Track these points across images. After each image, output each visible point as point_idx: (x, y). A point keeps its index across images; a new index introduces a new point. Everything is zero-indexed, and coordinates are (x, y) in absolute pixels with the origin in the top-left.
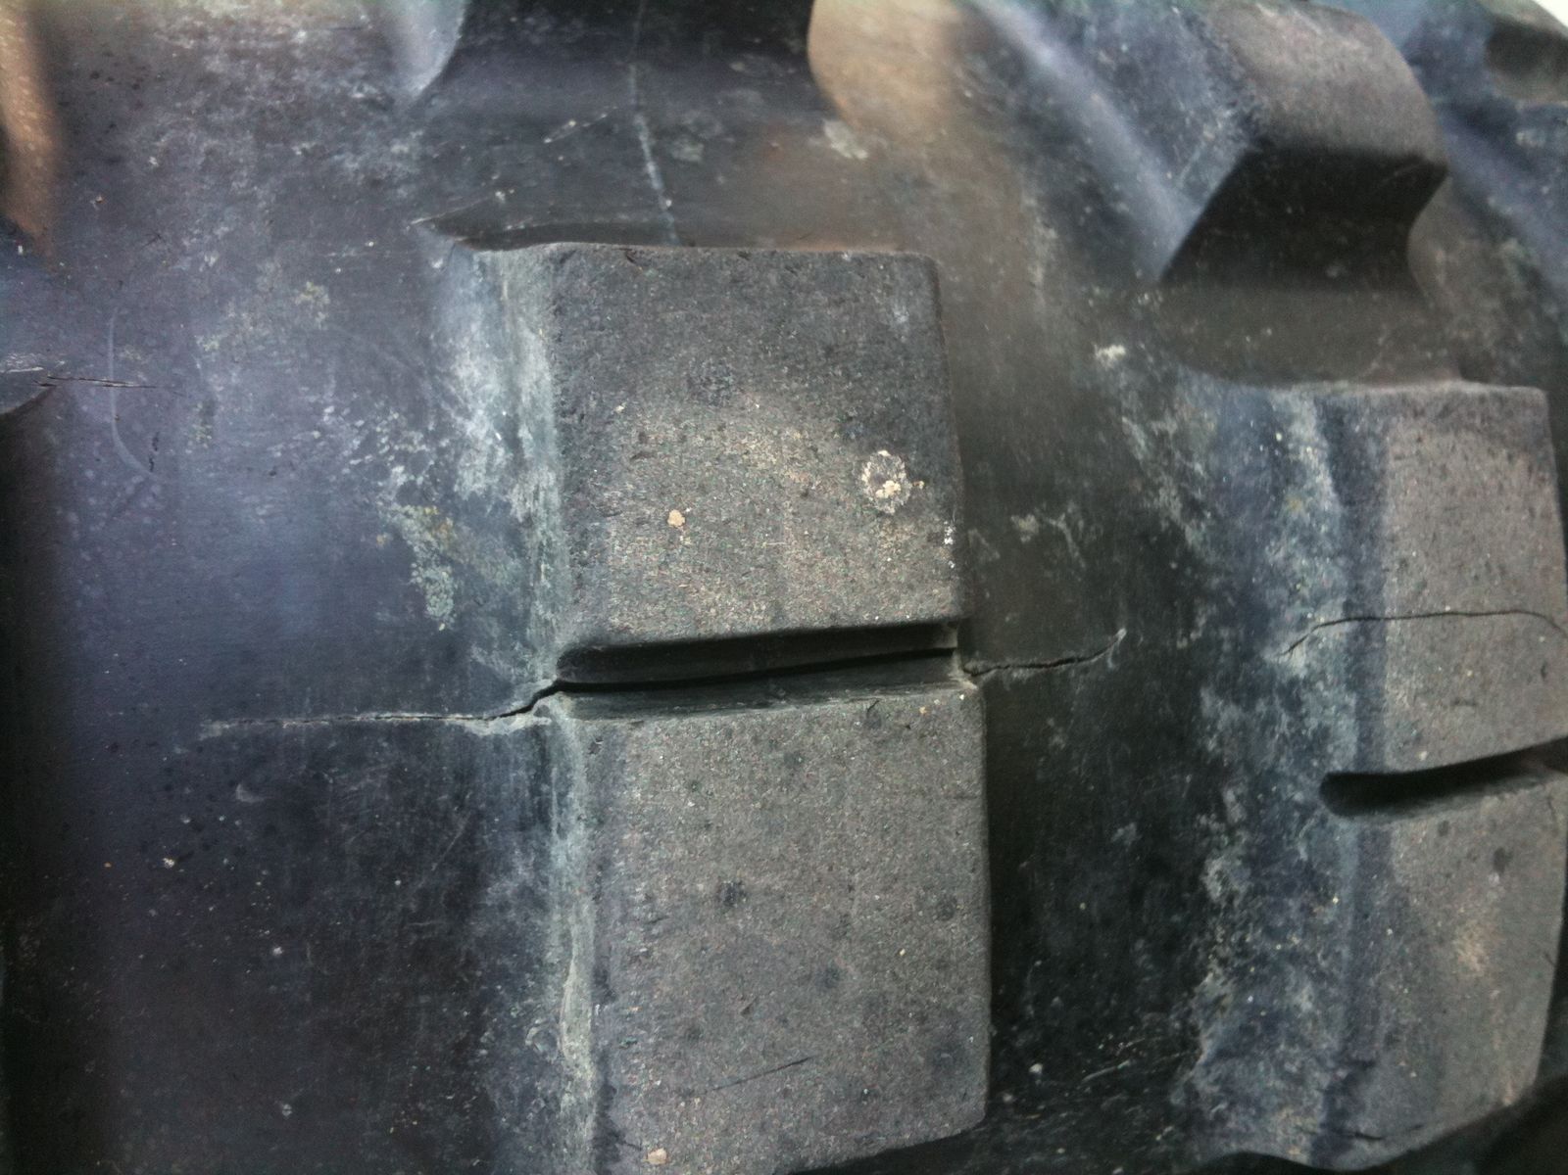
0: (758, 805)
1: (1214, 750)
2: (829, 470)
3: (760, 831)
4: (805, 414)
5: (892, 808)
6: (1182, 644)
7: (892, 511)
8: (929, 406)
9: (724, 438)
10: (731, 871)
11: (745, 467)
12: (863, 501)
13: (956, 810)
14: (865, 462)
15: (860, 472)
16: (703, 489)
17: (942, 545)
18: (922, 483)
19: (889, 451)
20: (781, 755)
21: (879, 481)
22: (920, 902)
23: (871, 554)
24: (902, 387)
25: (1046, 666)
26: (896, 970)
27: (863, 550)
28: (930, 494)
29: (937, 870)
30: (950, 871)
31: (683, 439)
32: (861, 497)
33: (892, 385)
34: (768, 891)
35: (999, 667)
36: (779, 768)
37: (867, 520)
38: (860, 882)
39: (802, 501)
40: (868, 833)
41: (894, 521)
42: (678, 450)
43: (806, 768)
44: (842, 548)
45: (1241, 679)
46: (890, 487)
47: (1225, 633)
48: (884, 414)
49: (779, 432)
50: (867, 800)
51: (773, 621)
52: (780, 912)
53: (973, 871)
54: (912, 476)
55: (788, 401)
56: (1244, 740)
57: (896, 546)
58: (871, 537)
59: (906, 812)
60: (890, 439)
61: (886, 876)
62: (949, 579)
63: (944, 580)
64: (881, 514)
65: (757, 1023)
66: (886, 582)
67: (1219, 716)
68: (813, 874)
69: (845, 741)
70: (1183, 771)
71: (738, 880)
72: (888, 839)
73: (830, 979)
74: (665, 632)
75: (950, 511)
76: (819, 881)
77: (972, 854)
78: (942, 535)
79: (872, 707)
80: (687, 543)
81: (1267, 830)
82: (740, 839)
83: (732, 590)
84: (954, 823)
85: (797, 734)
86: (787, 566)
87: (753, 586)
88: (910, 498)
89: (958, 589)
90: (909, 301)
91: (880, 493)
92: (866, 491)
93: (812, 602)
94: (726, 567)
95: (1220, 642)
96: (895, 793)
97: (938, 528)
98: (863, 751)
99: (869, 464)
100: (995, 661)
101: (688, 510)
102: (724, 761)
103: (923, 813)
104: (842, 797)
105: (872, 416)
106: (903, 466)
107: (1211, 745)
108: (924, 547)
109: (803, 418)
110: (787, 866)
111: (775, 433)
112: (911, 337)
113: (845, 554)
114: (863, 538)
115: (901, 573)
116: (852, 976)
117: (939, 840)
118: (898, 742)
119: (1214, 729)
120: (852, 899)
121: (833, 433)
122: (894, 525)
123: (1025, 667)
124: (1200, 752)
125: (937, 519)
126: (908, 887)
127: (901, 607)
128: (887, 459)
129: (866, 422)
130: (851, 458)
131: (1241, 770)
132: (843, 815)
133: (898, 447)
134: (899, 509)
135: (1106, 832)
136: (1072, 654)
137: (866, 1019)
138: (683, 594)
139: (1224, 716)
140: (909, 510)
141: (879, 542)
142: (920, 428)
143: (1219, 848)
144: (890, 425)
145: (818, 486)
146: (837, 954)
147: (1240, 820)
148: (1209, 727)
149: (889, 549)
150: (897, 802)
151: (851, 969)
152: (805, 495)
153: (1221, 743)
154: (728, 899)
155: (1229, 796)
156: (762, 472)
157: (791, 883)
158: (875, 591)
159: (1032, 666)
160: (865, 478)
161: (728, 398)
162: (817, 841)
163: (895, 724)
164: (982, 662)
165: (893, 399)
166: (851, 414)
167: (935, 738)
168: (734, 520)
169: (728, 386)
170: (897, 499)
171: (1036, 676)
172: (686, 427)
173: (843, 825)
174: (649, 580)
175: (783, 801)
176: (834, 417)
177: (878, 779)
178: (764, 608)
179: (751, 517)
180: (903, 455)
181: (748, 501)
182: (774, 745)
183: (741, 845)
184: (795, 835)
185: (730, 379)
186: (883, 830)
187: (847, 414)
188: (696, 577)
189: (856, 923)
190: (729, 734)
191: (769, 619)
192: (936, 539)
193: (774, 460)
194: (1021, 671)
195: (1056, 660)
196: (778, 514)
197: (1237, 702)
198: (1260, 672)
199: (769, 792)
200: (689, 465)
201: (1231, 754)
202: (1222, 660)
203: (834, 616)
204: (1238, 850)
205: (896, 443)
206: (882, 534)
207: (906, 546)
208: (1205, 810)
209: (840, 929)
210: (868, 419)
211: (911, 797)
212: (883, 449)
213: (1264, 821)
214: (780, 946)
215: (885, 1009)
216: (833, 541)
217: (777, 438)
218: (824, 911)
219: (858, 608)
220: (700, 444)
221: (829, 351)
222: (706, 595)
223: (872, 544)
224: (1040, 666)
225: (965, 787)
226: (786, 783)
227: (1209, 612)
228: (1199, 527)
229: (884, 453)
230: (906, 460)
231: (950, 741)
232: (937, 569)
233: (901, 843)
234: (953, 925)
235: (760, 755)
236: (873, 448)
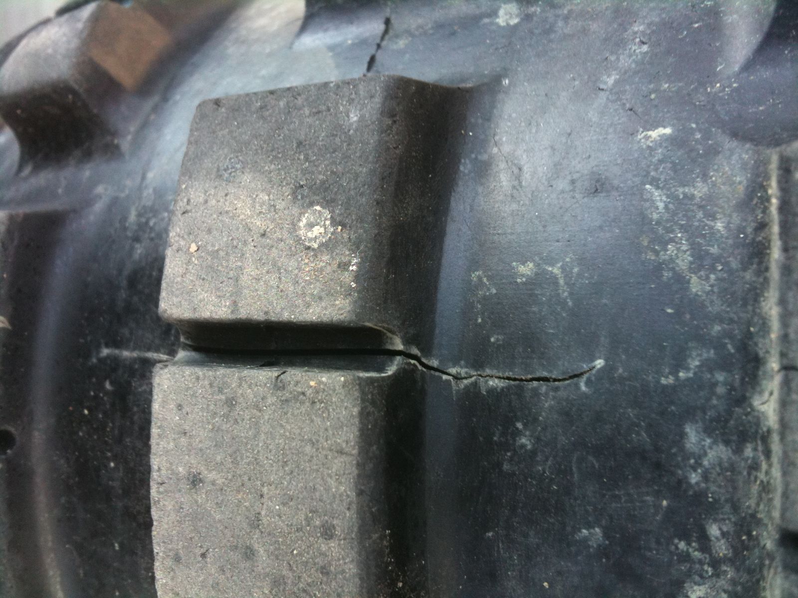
0: (210, 427)
1: (697, 483)
2: (281, 219)
3: (211, 444)
4: (274, 184)
5: (290, 449)
6: (667, 381)
7: (316, 246)
8: (357, 176)
9: (226, 200)
10: (197, 464)
11: (232, 218)
12: (298, 240)
13: (336, 461)
14: (304, 213)
15: (299, 220)
16: (209, 231)
17: (347, 270)
18: (340, 228)
19: (322, 207)
20: (223, 397)
21: (311, 226)
22: (308, 520)
23: (297, 275)
24: (340, 163)
25: (521, 380)
26: (291, 563)
27: (291, 271)
28: (345, 235)
29: (321, 500)
30: (331, 504)
31: (206, 202)
32: (297, 236)
33: (334, 163)
34: (213, 483)
35: (480, 375)
36: (223, 406)
37: (298, 251)
38: (268, 494)
39: (260, 239)
40: (274, 462)
41: (316, 252)
42: (202, 208)
43: (238, 409)
44: (279, 269)
45: (732, 422)
46: (317, 230)
47: (720, 377)
48: (323, 182)
49: (257, 196)
50: (273, 439)
51: (232, 312)
52: (221, 498)
53: (349, 509)
54: (334, 223)
55: (266, 176)
56: (732, 481)
57: (314, 270)
58: (299, 263)
59: (299, 453)
60: (324, 198)
61: (284, 495)
62: (350, 295)
63: (346, 296)
64: (309, 248)
65: (209, 565)
66: (304, 294)
67: (705, 454)
68: (239, 479)
69: (262, 396)
70: (658, 494)
71: (198, 471)
72: (287, 469)
73: (249, 554)
74: (180, 313)
75: (358, 248)
76: (243, 485)
77: (348, 496)
78: (349, 264)
79: (279, 376)
80: (196, 262)
81: (750, 571)
82: (200, 446)
83: (213, 292)
84: (334, 470)
85: (233, 386)
86: (245, 280)
87: (224, 290)
88: (330, 237)
89: (356, 302)
90: (364, 106)
91: (310, 235)
92: (301, 232)
93: (255, 303)
94: (212, 278)
95: (715, 385)
96: (293, 438)
97: (346, 259)
98: (273, 404)
99: (306, 215)
100: (477, 370)
101: (200, 243)
102: (194, 395)
103: (312, 457)
104: (258, 432)
105: (315, 184)
106: (329, 216)
107: (694, 478)
108: (334, 272)
109: (272, 187)
110: (225, 470)
111: (254, 196)
112: (356, 130)
113: (280, 274)
114: (293, 264)
115: (315, 288)
116: (262, 557)
117: (323, 479)
118: (296, 403)
119: (698, 464)
120: (263, 504)
121: (288, 195)
122: (315, 256)
123: (499, 378)
124: (680, 482)
125: (347, 253)
126: (299, 506)
127: (311, 311)
128: (320, 211)
129: (310, 188)
130: (295, 211)
131: (727, 508)
132: (257, 445)
133: (328, 203)
134: (322, 245)
135: (569, 529)
136: (545, 374)
137: (272, 589)
138: (189, 293)
139: (711, 454)
140: (328, 246)
141: (303, 266)
142: (347, 191)
143: (701, 577)
144: (326, 189)
145: (271, 229)
146: (253, 538)
147: (725, 555)
148: (692, 461)
149: (309, 271)
150: (294, 444)
151: (261, 551)
152: (263, 235)
153: (706, 477)
154: (193, 482)
155: (714, 531)
156: (242, 220)
157: (227, 482)
158: (295, 299)
159: (509, 378)
160: (301, 224)
161: (234, 177)
162: (242, 459)
163: (294, 390)
164: (466, 370)
165: (332, 172)
166: (302, 183)
167: (323, 405)
168: (222, 250)
169: (237, 169)
170: (321, 238)
171: (509, 388)
172: (209, 195)
173: (258, 452)
174: (177, 283)
175: (224, 427)
176: (292, 186)
177: (282, 426)
178: (228, 304)
179: (230, 248)
180: (331, 209)
181: (231, 238)
182: (220, 391)
183: (201, 450)
184: (230, 451)
185: (238, 166)
186: (283, 462)
187: (299, 184)
188: (197, 283)
189: (265, 521)
190: (198, 378)
191: (229, 311)
192: (344, 266)
193: (249, 213)
194: (496, 381)
195: (530, 376)
196: (245, 246)
197: (727, 443)
198: (750, 418)
199: (217, 419)
200: (205, 217)
201: (716, 490)
202: (715, 402)
203: (266, 313)
204: (722, 583)
205: (328, 201)
206: (307, 261)
207: (321, 270)
208: (685, 536)
209: (255, 523)
210: (312, 186)
211: (303, 444)
212: (317, 205)
213: (747, 562)
214: (220, 521)
215: (284, 588)
216: (274, 264)
217: (254, 200)
218: (245, 506)
219: (282, 309)
220: (214, 204)
221: (300, 144)
222: (201, 294)
223: (299, 269)
224: (515, 379)
225: (344, 445)
226: (226, 416)
227: (705, 355)
228: (707, 278)
229: (318, 208)
230: (332, 212)
231: (334, 410)
232: (341, 287)
233: (295, 474)
234: (333, 545)
235: (212, 394)
236: (311, 204)
